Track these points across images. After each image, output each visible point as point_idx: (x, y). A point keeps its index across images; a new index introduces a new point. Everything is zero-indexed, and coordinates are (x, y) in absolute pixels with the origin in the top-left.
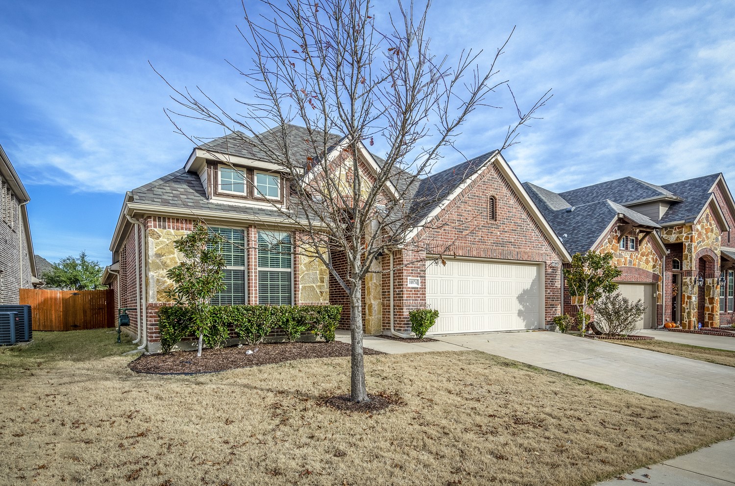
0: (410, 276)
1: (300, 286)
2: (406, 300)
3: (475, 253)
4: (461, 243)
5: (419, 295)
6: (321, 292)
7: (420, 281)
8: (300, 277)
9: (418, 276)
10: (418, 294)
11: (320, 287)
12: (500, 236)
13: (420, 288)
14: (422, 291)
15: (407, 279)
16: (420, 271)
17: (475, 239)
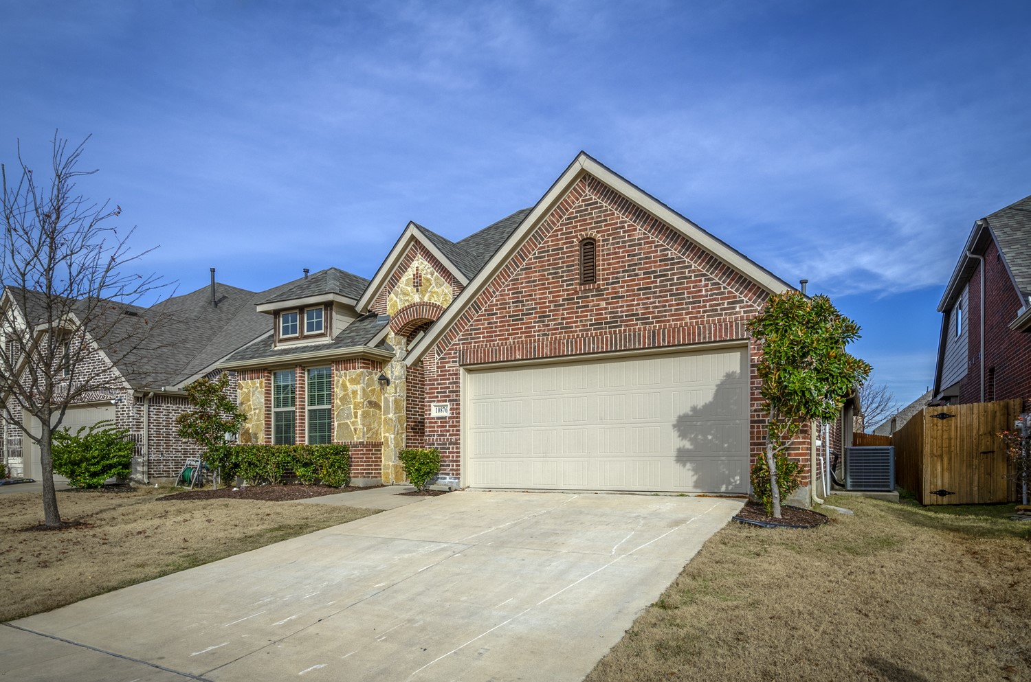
0: (434, 401)
1: (336, 424)
2: (429, 436)
3: (547, 351)
4: (521, 337)
5: (448, 428)
6: (355, 430)
7: (449, 407)
8: (336, 414)
9: (445, 401)
10: (446, 427)
11: (353, 423)
12: (606, 309)
13: (450, 418)
14: (453, 422)
15: (430, 406)
16: (450, 392)
17: (548, 325)
